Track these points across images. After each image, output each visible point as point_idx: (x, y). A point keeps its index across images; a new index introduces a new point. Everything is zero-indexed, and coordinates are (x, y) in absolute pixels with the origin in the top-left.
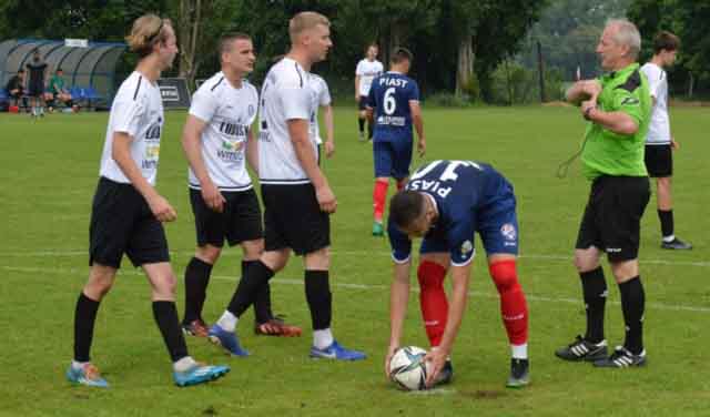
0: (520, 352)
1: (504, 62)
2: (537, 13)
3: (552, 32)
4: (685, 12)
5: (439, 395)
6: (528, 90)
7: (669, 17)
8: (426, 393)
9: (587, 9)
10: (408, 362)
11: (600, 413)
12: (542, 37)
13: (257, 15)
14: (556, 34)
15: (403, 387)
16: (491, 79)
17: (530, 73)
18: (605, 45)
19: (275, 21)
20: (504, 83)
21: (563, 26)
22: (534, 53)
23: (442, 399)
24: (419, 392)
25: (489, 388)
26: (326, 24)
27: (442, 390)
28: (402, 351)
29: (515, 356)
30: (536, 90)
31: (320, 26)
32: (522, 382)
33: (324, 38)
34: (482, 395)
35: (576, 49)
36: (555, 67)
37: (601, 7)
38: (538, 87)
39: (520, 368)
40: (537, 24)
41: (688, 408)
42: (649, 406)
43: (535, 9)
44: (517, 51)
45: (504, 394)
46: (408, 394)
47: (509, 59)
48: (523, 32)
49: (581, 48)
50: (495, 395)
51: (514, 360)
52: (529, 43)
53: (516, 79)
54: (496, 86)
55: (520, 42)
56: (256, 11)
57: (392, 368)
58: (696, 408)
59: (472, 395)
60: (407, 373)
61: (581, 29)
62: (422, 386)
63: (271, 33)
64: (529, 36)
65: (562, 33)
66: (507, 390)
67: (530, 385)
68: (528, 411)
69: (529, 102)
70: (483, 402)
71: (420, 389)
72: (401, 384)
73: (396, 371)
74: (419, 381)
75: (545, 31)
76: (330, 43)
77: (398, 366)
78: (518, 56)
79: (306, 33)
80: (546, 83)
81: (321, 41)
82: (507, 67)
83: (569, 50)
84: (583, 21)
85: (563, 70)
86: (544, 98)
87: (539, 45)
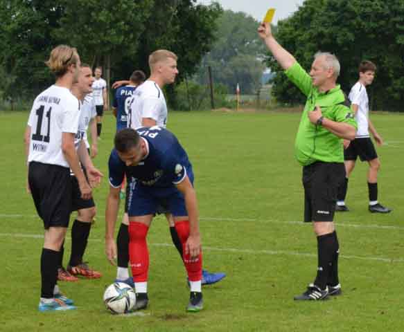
0: (196, 287)
1: (184, 80)
2: (208, 45)
3: (219, 59)
4: (313, 45)
5: (139, 317)
6: (201, 100)
7: (302, 48)
8: (129, 315)
9: (244, 42)
10: (116, 294)
11: (253, 330)
12: (212, 62)
13: (9, 46)
14: (222, 60)
15: (113, 312)
16: (177, 92)
17: (204, 88)
18: (315, 70)
19: (22, 50)
20: (185, 94)
21: (227, 54)
22: (206, 73)
23: (141, 320)
24: (124, 315)
25: (175, 312)
26: (174, 58)
27: (140, 313)
28: (112, 285)
29: (192, 290)
30: (207, 100)
31: (171, 59)
32: (197, 307)
33: (173, 67)
34: (169, 317)
35: (236, 71)
36: (221, 84)
37: (254, 41)
38: (209, 99)
39: (196, 298)
40: (209, 53)
41: (315, 326)
42: (288, 325)
43: (207, 43)
44: (194, 72)
45: (185, 317)
46: (116, 316)
47: (188, 77)
48: (198, 58)
49: (239, 70)
50: (178, 317)
51: (192, 293)
52: (202, 66)
53: (193, 92)
54: (180, 97)
55: (197, 66)
56: (8, 43)
57: (105, 297)
58: (321, 326)
59: (162, 317)
60: (116, 302)
61: (241, 57)
62: (126, 311)
63: (19, 58)
64: (203, 61)
65: (227, 59)
66: (189, 314)
67: (203, 310)
68: (203, 329)
69: (203, 109)
70: (170, 322)
71: (125, 313)
72: (111, 309)
73: (108, 300)
74: (124, 307)
75: (214, 58)
76: (177, 71)
77: (110, 296)
78: (195, 76)
79: (159, 64)
80: (215, 95)
81: (171, 69)
82: (187, 84)
83: (231, 72)
84: (241, 51)
85: (227, 86)
86: (213, 107)
87: (209, 67)
